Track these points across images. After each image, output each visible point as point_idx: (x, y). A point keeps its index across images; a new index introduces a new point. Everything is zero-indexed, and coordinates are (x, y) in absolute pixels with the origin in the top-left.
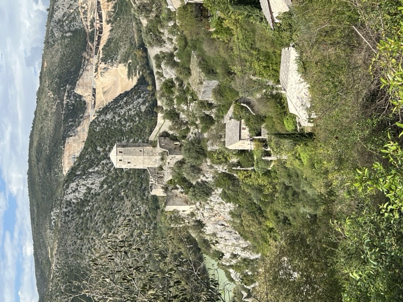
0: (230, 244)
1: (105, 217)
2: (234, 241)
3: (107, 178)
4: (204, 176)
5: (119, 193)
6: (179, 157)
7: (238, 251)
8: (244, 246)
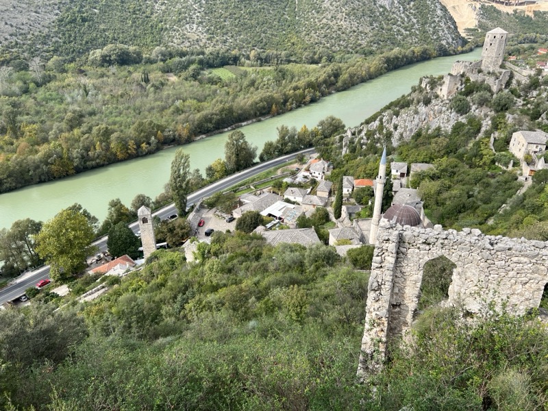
0: (406, 124)
1: (357, 10)
2: (409, 128)
3: (387, 11)
4: (477, 109)
5: (376, 21)
6: (495, 89)
7: (399, 130)
8: (404, 135)
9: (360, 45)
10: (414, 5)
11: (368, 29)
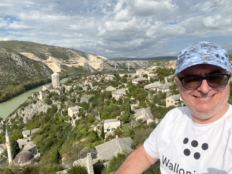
0: (28, 113)
2: (30, 114)
4: (54, 102)
6: (59, 94)
7: (26, 116)
8: (28, 118)
9: (12, 81)
10: (33, 65)
11: (14, 75)
